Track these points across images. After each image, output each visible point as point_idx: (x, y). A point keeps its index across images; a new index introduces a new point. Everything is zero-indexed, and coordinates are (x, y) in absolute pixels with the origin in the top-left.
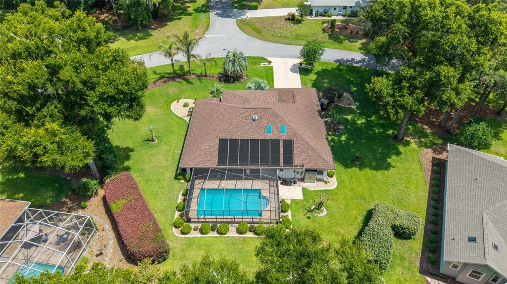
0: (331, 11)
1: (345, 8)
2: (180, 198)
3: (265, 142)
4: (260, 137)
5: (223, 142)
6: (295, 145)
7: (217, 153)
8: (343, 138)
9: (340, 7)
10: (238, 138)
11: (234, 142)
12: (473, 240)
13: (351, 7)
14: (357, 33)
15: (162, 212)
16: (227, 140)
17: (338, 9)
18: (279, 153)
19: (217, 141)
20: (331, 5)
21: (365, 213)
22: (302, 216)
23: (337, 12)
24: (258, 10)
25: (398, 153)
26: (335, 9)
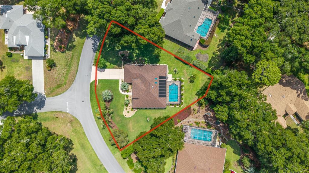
2: (172, 106)
3: (160, 84)
4: (158, 86)
5: (160, 96)
6: (160, 76)
7: (162, 98)
8: (146, 59)
10: (158, 92)
11: (160, 93)
12: (191, 40)
15: (176, 110)
16: (159, 95)
18: (162, 80)
19: (159, 98)
21: (175, 59)
22: (178, 75)
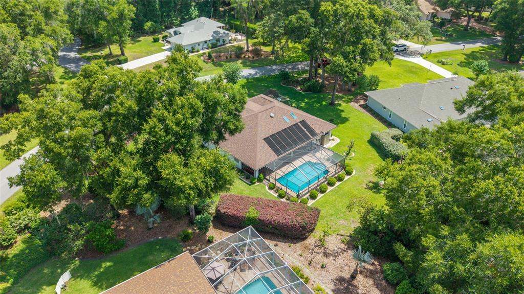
0: (197, 47)
1: (206, 42)
4: (285, 127)
6: (308, 122)
7: (270, 149)
9: (202, 42)
10: (273, 133)
11: (273, 136)
13: (210, 41)
14: (231, 57)
17: (201, 45)
18: (304, 131)
20: (195, 42)
23: (201, 47)
24: (129, 63)
25: (342, 111)
26: (199, 45)
